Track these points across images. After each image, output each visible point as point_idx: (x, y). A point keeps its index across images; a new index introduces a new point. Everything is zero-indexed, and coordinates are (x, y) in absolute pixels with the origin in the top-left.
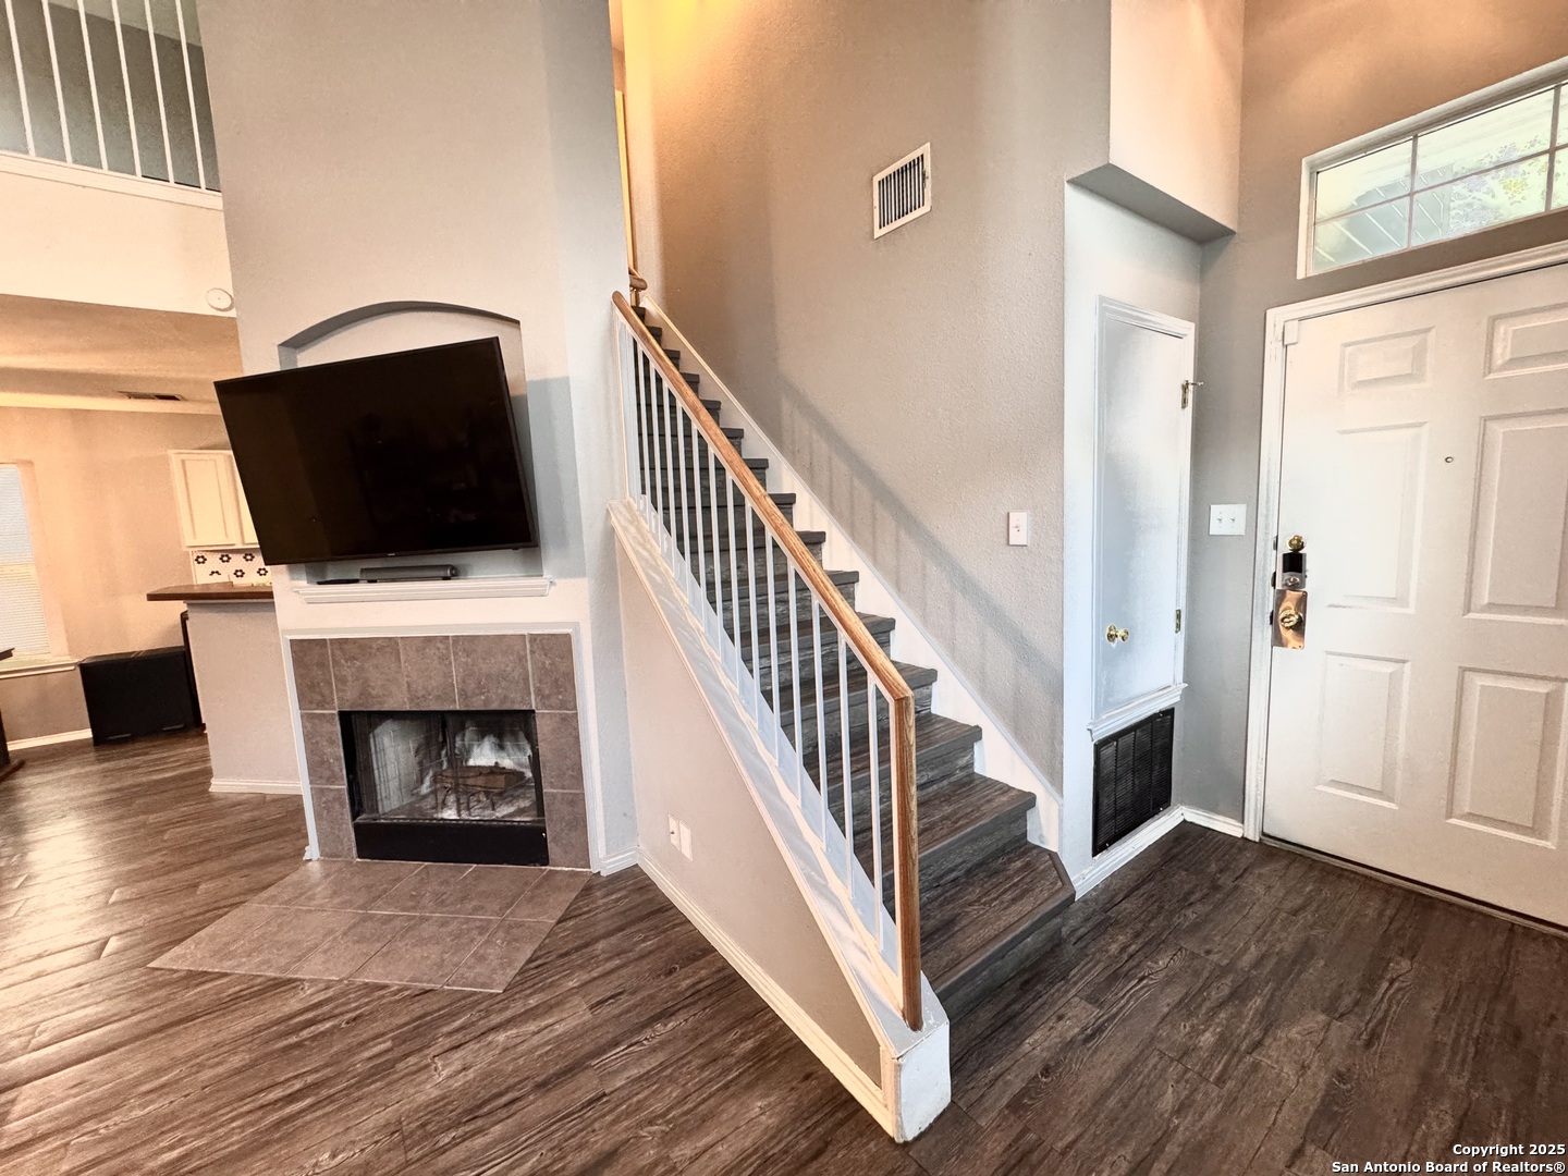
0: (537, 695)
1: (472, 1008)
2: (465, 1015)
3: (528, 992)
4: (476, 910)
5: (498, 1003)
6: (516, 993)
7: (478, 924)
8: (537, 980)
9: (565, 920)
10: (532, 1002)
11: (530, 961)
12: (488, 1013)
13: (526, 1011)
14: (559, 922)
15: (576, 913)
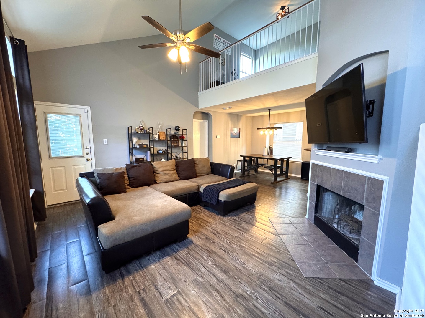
0: (366, 200)
1: (296, 273)
2: (293, 272)
3: (310, 284)
4: (323, 255)
5: (301, 278)
6: (307, 281)
7: (319, 258)
8: (315, 284)
9: (343, 281)
10: (308, 287)
11: (320, 279)
12: (297, 277)
13: (303, 287)
14: (340, 279)
15: (348, 283)
